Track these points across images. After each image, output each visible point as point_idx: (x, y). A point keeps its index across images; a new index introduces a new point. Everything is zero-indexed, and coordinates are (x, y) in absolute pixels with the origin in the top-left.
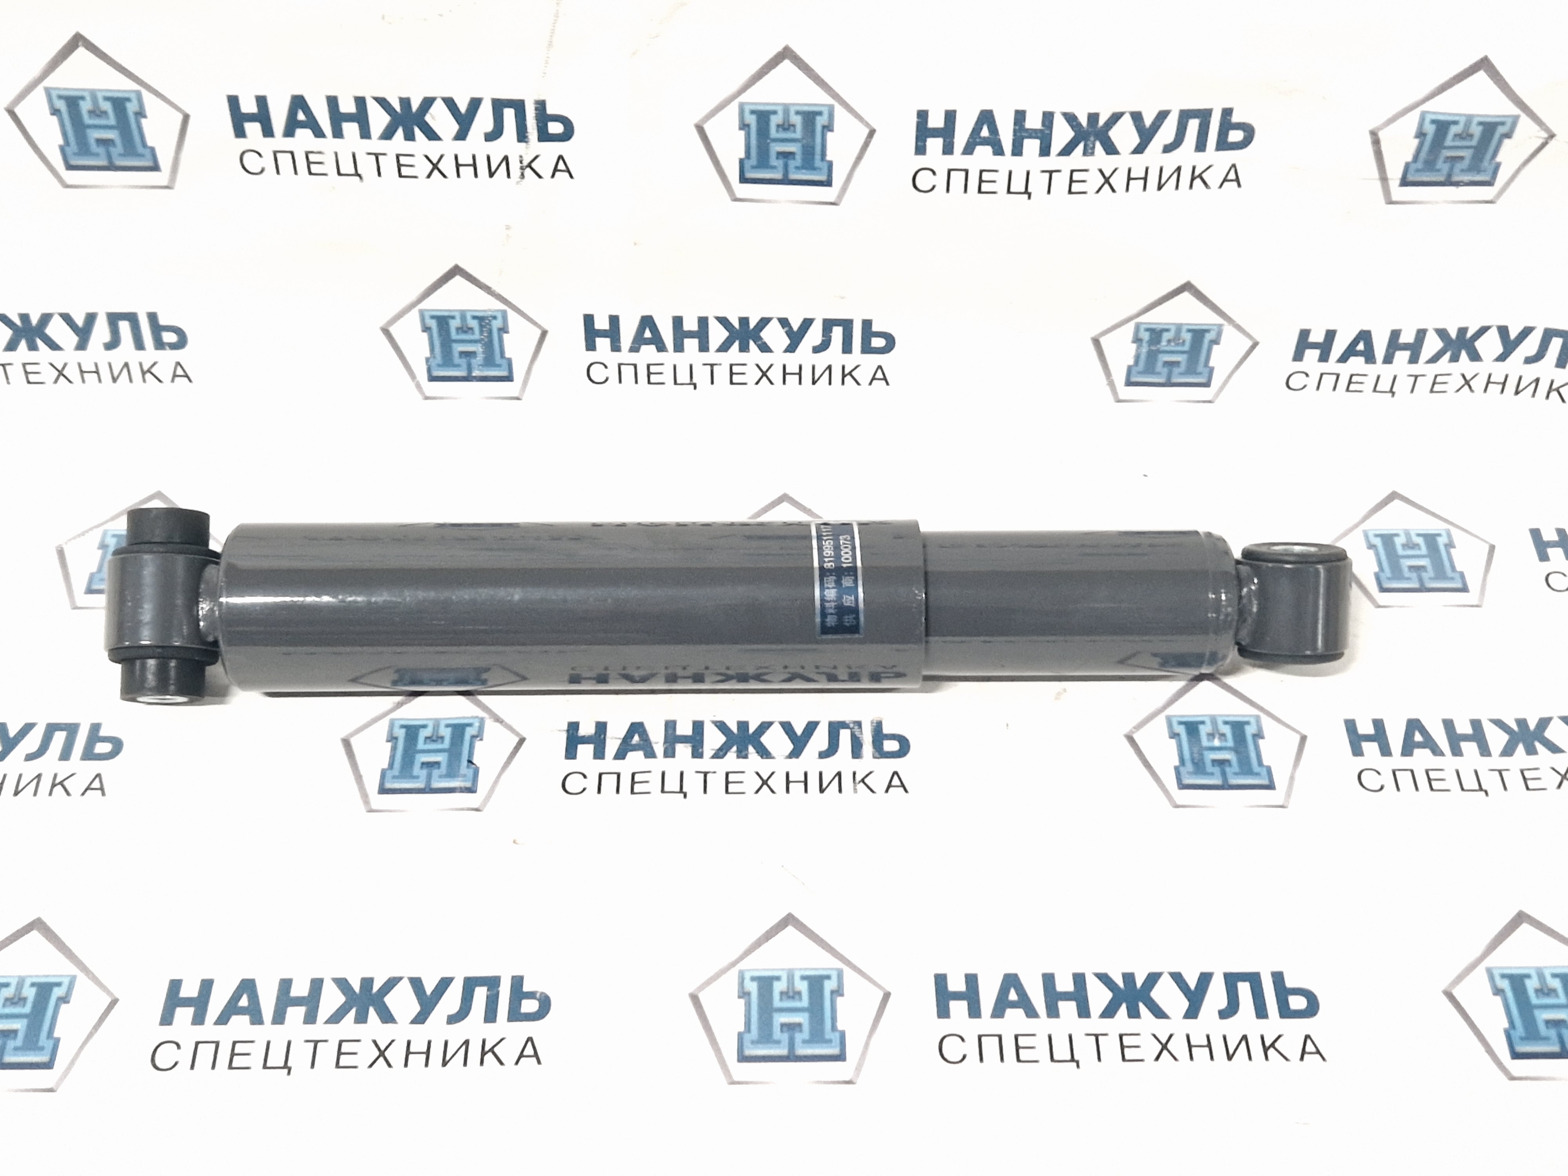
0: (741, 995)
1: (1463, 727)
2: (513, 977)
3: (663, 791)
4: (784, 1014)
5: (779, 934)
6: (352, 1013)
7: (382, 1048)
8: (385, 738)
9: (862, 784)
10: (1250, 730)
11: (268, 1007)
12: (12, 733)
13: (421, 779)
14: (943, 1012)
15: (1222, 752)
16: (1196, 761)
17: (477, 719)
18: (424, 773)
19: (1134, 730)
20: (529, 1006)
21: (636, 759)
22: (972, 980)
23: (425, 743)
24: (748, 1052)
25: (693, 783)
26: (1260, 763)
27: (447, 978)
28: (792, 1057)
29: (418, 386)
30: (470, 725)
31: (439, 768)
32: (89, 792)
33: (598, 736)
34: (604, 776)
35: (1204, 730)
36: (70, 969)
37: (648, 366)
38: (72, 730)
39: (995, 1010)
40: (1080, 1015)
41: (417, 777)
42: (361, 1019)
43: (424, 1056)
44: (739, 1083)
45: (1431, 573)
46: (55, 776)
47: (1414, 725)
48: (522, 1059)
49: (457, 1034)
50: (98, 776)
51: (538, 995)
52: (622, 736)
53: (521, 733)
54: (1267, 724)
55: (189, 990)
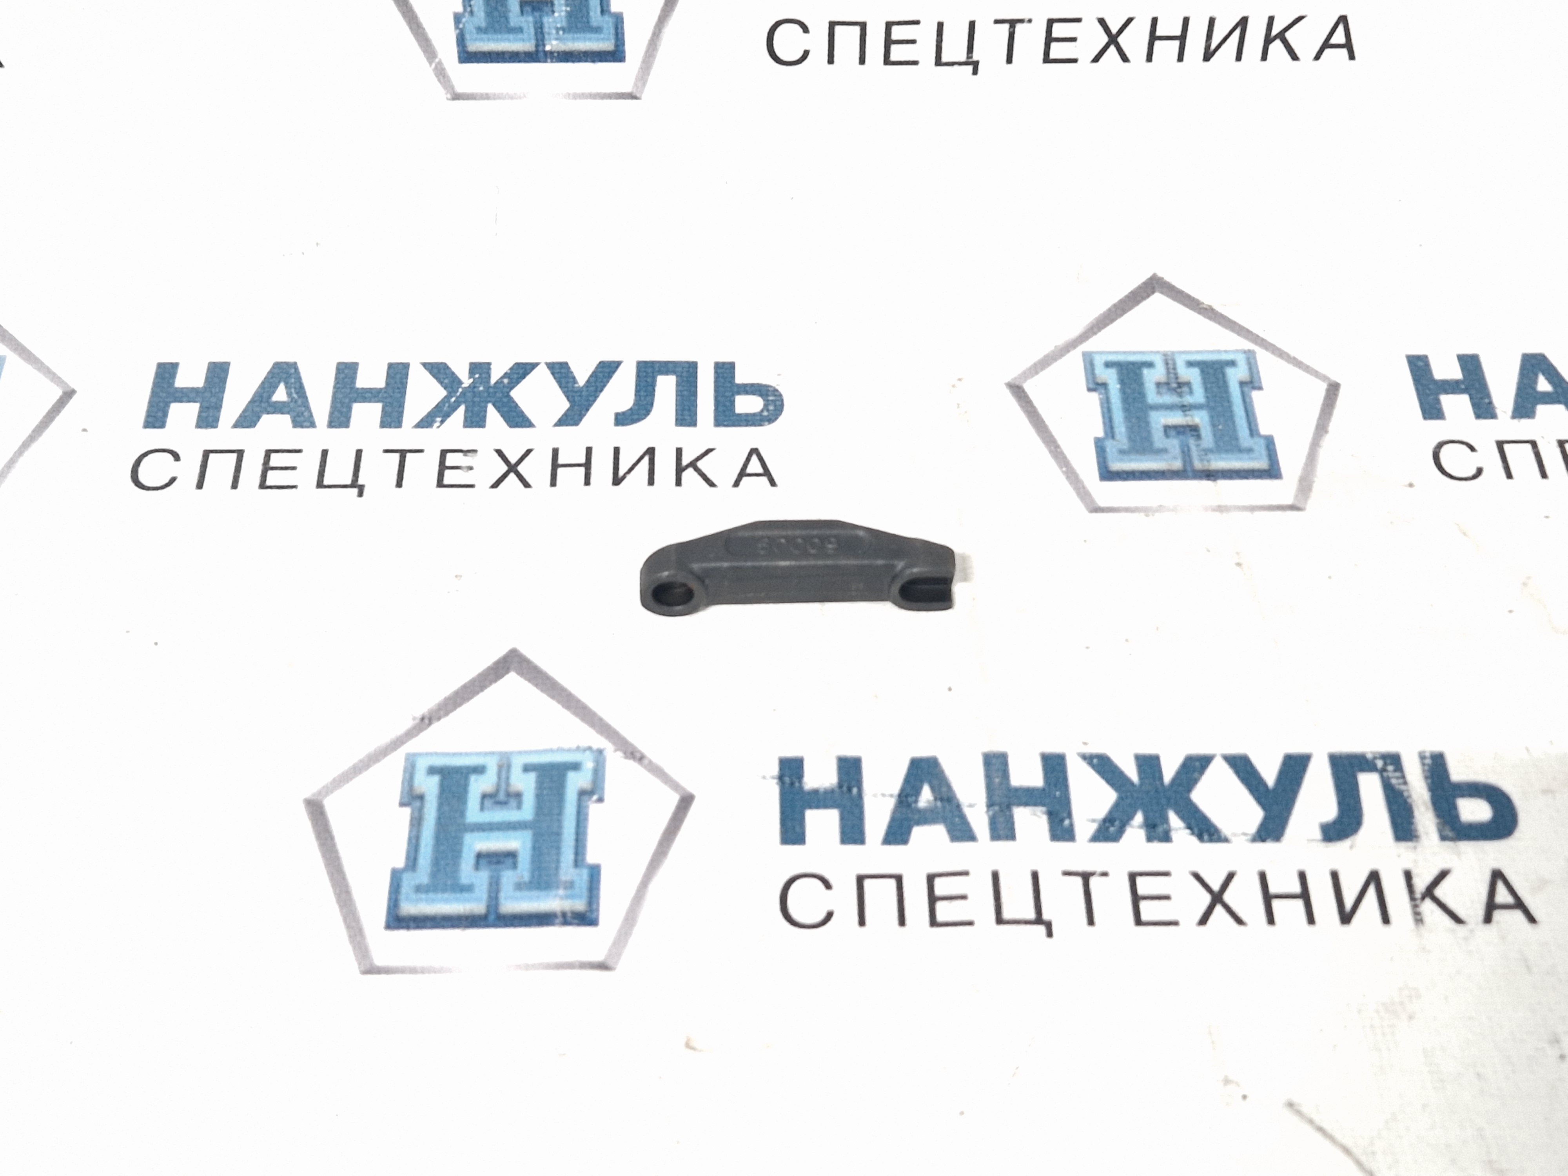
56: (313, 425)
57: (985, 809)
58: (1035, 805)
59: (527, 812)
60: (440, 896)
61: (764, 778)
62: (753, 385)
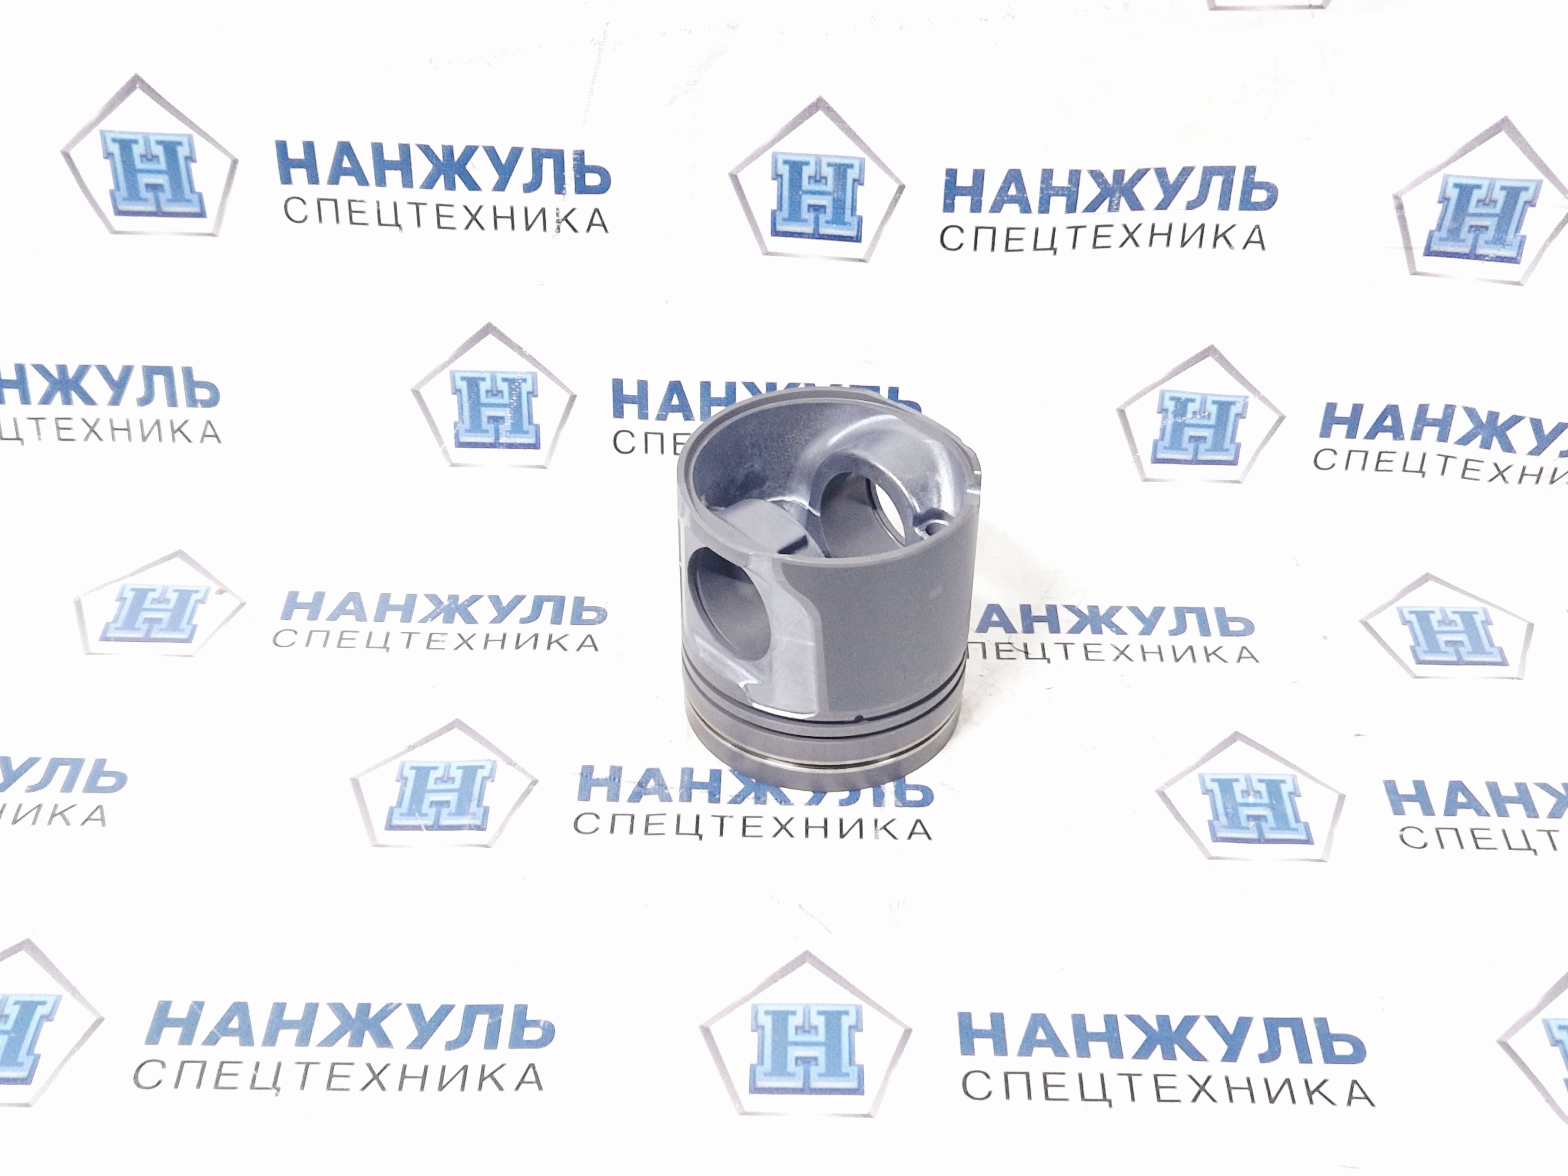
0: (754, 1028)
1: (1508, 790)
2: (516, 1006)
3: (678, 832)
4: (798, 1048)
5: (796, 971)
6: (347, 1037)
7: (377, 1072)
8: (395, 778)
9: (883, 830)
10: (1285, 789)
11: (259, 1029)
12: (15, 766)
13: (429, 816)
14: (967, 1048)
15: (1256, 808)
16: (1230, 816)
17: (489, 762)
18: (433, 810)
19: (1165, 786)
20: (532, 1034)
21: (650, 803)
22: (998, 1020)
23: (435, 783)
24: (760, 1084)
25: (709, 826)
26: (1297, 820)
27: (447, 1006)
28: (806, 1090)
29: (445, 452)
30: (482, 767)
31: (449, 806)
32: (88, 822)
33: (612, 779)
34: (617, 817)
35: (1238, 788)
36: (57, 989)
37: (675, 436)
38: (76, 764)
39: (1022, 1047)
40: (1113, 1056)
41: (426, 815)
42: (357, 1042)
43: (420, 1080)
44: (749, 1114)
45: (1468, 646)
46: (56, 806)
47: (1456, 787)
48: (523, 1085)
49: (455, 1060)
50: (99, 807)
51: (541, 1024)
52: (637, 781)
53: (533, 776)
54: (1304, 784)
55: (179, 1011)
56: (365, 620)
57: (679, 789)
58: (704, 789)
59: (457, 785)
60: (411, 818)
61: (574, 773)
62: (593, 607)
